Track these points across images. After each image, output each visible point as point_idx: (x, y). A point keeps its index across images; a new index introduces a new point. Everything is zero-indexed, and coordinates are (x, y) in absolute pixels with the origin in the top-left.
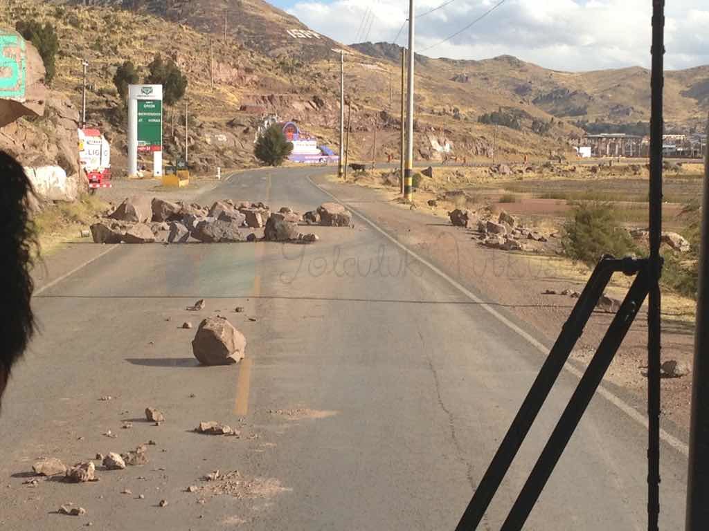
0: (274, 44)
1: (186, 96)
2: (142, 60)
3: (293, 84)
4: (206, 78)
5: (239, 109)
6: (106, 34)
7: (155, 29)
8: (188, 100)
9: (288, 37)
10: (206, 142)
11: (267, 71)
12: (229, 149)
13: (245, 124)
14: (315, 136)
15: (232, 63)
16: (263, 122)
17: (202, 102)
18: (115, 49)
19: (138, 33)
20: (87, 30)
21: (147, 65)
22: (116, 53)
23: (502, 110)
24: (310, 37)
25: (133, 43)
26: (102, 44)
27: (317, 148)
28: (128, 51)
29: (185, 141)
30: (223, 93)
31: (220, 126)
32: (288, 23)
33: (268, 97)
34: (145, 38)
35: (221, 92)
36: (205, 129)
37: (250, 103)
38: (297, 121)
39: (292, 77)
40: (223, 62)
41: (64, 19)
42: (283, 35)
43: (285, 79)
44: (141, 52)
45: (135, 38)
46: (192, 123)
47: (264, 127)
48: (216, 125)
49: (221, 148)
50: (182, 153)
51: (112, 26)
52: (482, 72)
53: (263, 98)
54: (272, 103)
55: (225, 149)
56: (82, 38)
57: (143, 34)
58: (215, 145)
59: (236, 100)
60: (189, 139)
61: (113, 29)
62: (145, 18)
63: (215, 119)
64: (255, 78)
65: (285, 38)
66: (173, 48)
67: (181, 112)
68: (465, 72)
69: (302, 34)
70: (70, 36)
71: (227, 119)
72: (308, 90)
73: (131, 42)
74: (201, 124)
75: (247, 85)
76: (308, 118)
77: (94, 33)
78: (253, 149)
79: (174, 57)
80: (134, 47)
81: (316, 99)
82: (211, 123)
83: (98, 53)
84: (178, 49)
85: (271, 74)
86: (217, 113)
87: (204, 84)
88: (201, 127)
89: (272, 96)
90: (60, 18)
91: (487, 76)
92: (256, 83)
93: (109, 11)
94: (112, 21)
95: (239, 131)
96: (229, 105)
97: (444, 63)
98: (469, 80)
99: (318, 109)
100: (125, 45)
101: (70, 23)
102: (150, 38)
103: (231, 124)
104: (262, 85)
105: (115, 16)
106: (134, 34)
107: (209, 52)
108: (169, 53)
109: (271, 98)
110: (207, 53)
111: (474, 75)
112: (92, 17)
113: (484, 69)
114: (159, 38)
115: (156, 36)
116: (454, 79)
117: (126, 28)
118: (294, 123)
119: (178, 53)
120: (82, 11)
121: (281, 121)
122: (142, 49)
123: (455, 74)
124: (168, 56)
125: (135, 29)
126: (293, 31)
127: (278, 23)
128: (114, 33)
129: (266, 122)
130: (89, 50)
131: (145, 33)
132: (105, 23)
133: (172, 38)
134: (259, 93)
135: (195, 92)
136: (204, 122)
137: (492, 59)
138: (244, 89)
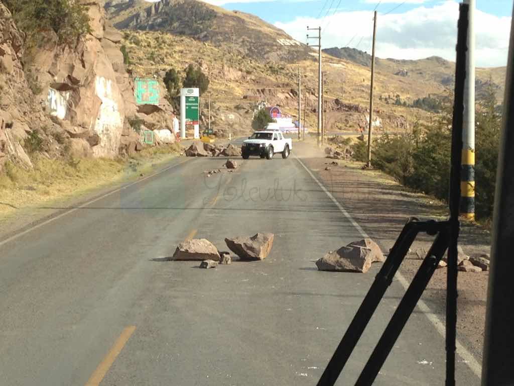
0: (268, 50)
1: (209, 90)
2: (180, 66)
3: (278, 81)
4: (221, 77)
5: (242, 98)
6: (156, 50)
7: (188, 46)
8: (210, 92)
9: (278, 44)
10: (221, 119)
11: (261, 73)
12: (236, 123)
13: (247, 108)
14: (291, 115)
15: (238, 68)
16: (258, 106)
17: (219, 94)
18: (162, 59)
19: (177, 48)
20: (145, 47)
21: (183, 70)
22: (164, 62)
23: (431, 96)
24: (294, 45)
25: (174, 55)
26: (155, 56)
27: (293, 123)
28: (171, 61)
29: (208, 118)
30: (232, 88)
31: (230, 108)
32: (278, 34)
33: (262, 90)
34: (182, 52)
35: (231, 87)
36: (221, 111)
37: (250, 93)
38: (279, 106)
39: (277, 77)
40: (232, 67)
41: (130, 40)
42: (274, 43)
43: (272, 78)
44: (179, 61)
45: (175, 52)
46: (212, 107)
47: (258, 109)
48: (228, 108)
49: (231, 123)
50: (207, 127)
51: (160, 44)
52: (418, 68)
53: (258, 90)
54: (264, 94)
55: (233, 124)
56: (142, 52)
57: (180, 49)
58: (227, 121)
59: (241, 92)
60: (211, 117)
61: (161, 46)
62: (182, 38)
63: (228, 105)
64: (253, 77)
65: (276, 46)
66: (199, 58)
67: (206, 100)
68: (405, 69)
69: (288, 43)
70: (134, 52)
71: (235, 104)
72: (287, 85)
73: (173, 54)
74: (219, 108)
75: (248, 82)
76: (287, 103)
77: (149, 49)
78: (251, 124)
79: (201, 64)
80: (175, 58)
81: (292, 91)
82: (224, 107)
83: (152, 62)
84: (203, 59)
85: (263, 75)
86: (228, 101)
87: (220, 82)
88: (218, 109)
89: (264, 89)
90: (127, 39)
91: (421, 71)
92: (253, 80)
93: (158, 34)
94: (160, 40)
95: (242, 112)
96: (236, 95)
97: (390, 62)
98: (409, 74)
99: (294, 98)
100: (169, 57)
101: (134, 42)
102: (185, 52)
103: (238, 108)
104: (257, 82)
105: (162, 38)
106: (174, 49)
107: (223, 60)
108: (197, 62)
109: (263, 91)
110: (222, 61)
111: (412, 71)
112: (148, 38)
113: (419, 66)
114: (191, 51)
115: (189, 50)
116: (397, 74)
117: (169, 45)
118: (278, 107)
119: (203, 62)
120: (141, 34)
121: (269, 106)
122: (180, 59)
123: (399, 70)
124: (196, 63)
125: (175, 46)
126: (281, 40)
127: (271, 35)
128: (161, 48)
129: (260, 106)
130: (147, 60)
131: (181, 48)
132: (156, 42)
133: (199, 52)
134: (255, 88)
135: (214, 87)
136: (220, 107)
137: (424, 59)
138: (246, 85)
